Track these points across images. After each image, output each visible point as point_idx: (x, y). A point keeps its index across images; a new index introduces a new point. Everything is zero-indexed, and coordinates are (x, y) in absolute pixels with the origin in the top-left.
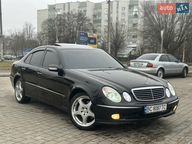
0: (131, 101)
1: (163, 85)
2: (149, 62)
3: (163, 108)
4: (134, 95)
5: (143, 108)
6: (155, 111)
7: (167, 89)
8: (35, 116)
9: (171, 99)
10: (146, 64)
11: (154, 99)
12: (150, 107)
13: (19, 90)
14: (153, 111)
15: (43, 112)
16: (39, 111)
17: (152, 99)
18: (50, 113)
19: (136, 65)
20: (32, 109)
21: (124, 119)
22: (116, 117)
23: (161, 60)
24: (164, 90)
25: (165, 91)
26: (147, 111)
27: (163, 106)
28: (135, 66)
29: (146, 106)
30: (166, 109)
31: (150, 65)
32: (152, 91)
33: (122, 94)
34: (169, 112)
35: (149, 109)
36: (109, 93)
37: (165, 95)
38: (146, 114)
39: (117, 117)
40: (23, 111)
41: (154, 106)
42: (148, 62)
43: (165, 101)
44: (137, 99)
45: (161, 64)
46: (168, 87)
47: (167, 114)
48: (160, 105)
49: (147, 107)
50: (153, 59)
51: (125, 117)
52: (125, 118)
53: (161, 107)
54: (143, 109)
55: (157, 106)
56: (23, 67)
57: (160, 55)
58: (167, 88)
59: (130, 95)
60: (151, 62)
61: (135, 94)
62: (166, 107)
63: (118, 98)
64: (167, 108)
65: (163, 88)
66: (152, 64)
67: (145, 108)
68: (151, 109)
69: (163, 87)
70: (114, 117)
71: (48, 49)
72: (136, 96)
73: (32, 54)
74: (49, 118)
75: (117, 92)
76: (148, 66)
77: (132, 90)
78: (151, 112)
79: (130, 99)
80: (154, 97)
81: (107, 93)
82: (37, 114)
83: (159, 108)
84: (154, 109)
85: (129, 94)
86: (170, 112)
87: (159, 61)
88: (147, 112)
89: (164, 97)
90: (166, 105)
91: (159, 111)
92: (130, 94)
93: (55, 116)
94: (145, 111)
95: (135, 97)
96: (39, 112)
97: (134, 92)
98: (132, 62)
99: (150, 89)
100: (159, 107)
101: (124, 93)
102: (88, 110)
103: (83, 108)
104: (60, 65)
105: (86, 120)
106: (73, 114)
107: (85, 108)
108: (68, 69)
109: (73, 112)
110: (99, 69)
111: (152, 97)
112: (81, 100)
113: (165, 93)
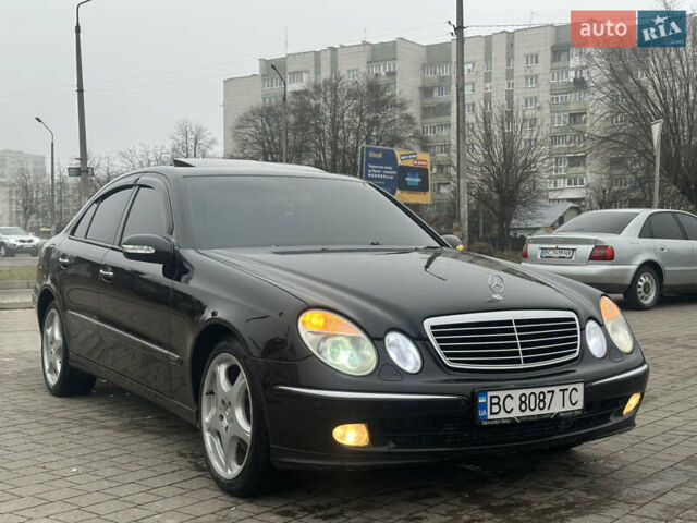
0: (422, 369)
2: (600, 241)
3: (565, 400)
4: (436, 346)
5: (474, 397)
6: (528, 413)
7: (591, 325)
8: (82, 442)
9: (608, 365)
10: (590, 248)
11: (526, 361)
12: (501, 395)
13: (52, 343)
14: (516, 414)
15: (123, 429)
16: (113, 423)
17: (518, 361)
18: (145, 432)
19: (551, 253)
20: (89, 415)
21: (390, 447)
22: (351, 435)
23: (648, 231)
24: (575, 326)
25: (583, 329)
26: (492, 414)
27: (567, 394)
28: (546, 259)
29: (484, 393)
30: (580, 406)
31: (603, 254)
32: (519, 330)
33: (382, 339)
34: (605, 418)
35: (498, 404)
36: (325, 337)
37: (578, 349)
38: (485, 423)
39: (358, 438)
40: (48, 425)
41: (523, 391)
42: (596, 240)
43: (581, 370)
44: (446, 360)
45: (649, 250)
48: (551, 389)
49: (490, 394)
50: (617, 228)
52: (394, 442)
53: (558, 396)
54: (471, 404)
55: (537, 391)
56: (64, 256)
57: (643, 214)
58: (592, 319)
59: (415, 344)
60: (608, 239)
61: (438, 341)
62: (579, 397)
63: (363, 357)
65: (573, 320)
66: (612, 250)
67: (480, 401)
68: (508, 405)
69: (571, 315)
70: (343, 436)
71: (143, 179)
72: (442, 348)
73: (96, 202)
74: (133, 448)
75: (361, 334)
76: (593, 258)
77: (428, 323)
78: (508, 416)
79: (417, 364)
80: (524, 353)
81: (318, 337)
82: (95, 433)
83: (547, 401)
84: (522, 403)
85: (414, 340)
86: (608, 421)
87: (640, 236)
88: (490, 417)
89: (577, 354)
90: (580, 387)
91: (545, 411)
92: (419, 339)
93: (163, 441)
94: (481, 413)
95: (440, 353)
96: (106, 428)
97: (435, 334)
98: (536, 241)
99: (509, 322)
100: (548, 396)
101: (392, 337)
102: (233, 413)
103: (223, 402)
104: (169, 237)
105: (233, 454)
106: (205, 428)
107: (226, 404)
108: (194, 248)
109: (206, 419)
110: (320, 248)
111: (517, 353)
112: (222, 370)
113: (579, 342)
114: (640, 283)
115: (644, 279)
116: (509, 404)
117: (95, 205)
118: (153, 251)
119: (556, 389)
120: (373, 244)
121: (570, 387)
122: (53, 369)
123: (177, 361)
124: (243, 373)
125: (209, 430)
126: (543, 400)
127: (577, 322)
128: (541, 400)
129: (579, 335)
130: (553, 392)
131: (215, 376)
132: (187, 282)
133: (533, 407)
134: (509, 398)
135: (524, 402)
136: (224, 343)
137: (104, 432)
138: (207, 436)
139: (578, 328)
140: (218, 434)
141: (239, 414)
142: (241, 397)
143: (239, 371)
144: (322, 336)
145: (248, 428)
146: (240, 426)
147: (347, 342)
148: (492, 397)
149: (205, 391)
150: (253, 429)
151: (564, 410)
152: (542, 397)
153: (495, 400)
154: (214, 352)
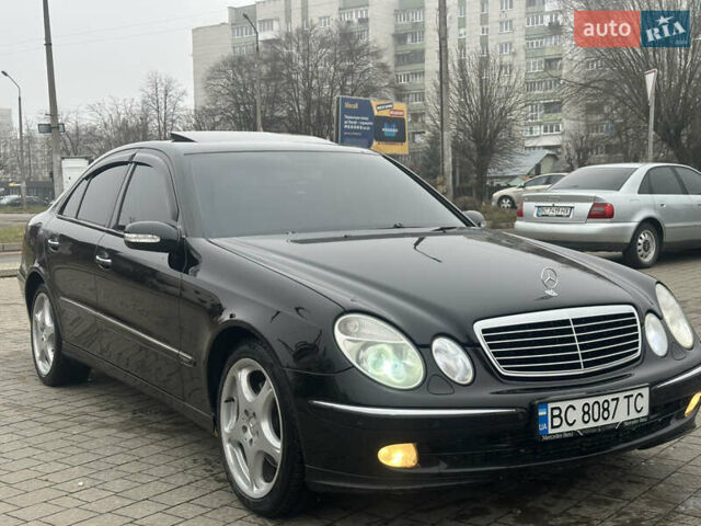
0: (473, 380)
1: (630, 298)
2: (601, 199)
3: (629, 408)
4: (489, 352)
5: (532, 410)
6: (592, 424)
7: (650, 318)
8: (84, 445)
9: (671, 365)
10: (586, 207)
11: (587, 365)
12: (563, 405)
13: (42, 329)
14: (579, 426)
15: (125, 427)
16: (112, 420)
17: (577, 366)
18: (151, 430)
20: (87, 409)
21: (442, 468)
22: (398, 456)
23: (647, 187)
24: (634, 321)
25: (642, 325)
26: (553, 427)
27: (632, 400)
28: (543, 218)
29: (544, 404)
30: (645, 412)
31: (602, 212)
32: (577, 330)
33: (429, 346)
34: (666, 423)
35: (559, 416)
36: (365, 346)
37: (640, 347)
38: (546, 438)
39: (405, 458)
40: (45, 424)
41: (586, 401)
42: (595, 198)
43: (639, 373)
44: (499, 368)
45: (648, 206)
46: (655, 307)
47: (653, 436)
48: (615, 396)
49: (550, 406)
50: (616, 184)
51: (445, 459)
52: (445, 461)
53: (623, 403)
54: (530, 415)
55: (601, 399)
56: (53, 237)
57: (641, 169)
58: (651, 311)
59: (465, 351)
60: (607, 196)
61: (491, 346)
62: (644, 403)
63: (408, 368)
64: (652, 409)
65: (632, 315)
66: (611, 206)
67: (541, 414)
68: (569, 417)
69: (629, 309)
70: (389, 457)
71: (140, 156)
72: (495, 354)
73: (86, 178)
74: (142, 452)
75: (405, 341)
76: (592, 216)
77: (479, 327)
78: (571, 429)
79: (467, 371)
80: (584, 356)
81: (358, 346)
82: (96, 433)
83: (611, 409)
84: (585, 413)
85: (463, 346)
86: (668, 425)
87: (639, 193)
88: (551, 431)
89: (638, 354)
90: (646, 392)
91: (609, 421)
92: (469, 345)
94: (542, 427)
95: (494, 360)
96: (107, 426)
97: (487, 339)
98: (531, 199)
99: (566, 322)
100: (613, 404)
101: (438, 343)
102: (259, 424)
103: (246, 412)
104: (173, 223)
105: (259, 471)
106: (225, 439)
107: (250, 414)
108: (203, 237)
109: (226, 429)
110: (342, 234)
111: (577, 357)
112: (243, 376)
113: (640, 339)
114: (640, 241)
115: (644, 237)
116: (572, 415)
117: (85, 182)
118: (158, 240)
119: (621, 396)
120: (396, 227)
121: (635, 393)
122: (44, 357)
123: (190, 362)
124: (269, 382)
125: (230, 441)
126: (607, 409)
127: (637, 317)
128: (605, 410)
129: (639, 332)
130: (617, 399)
131: (234, 381)
132: (195, 275)
133: (596, 417)
134: (571, 409)
135: (588, 413)
136: (245, 347)
137: (106, 432)
138: (228, 447)
139: (639, 325)
140: (241, 446)
141: (266, 427)
142: (267, 408)
143: (264, 379)
144: (361, 344)
145: (277, 444)
146: (267, 440)
147: (389, 350)
148: (553, 409)
149: (224, 398)
150: (283, 444)
151: (629, 418)
152: (606, 406)
153: (556, 412)
154: (235, 355)
